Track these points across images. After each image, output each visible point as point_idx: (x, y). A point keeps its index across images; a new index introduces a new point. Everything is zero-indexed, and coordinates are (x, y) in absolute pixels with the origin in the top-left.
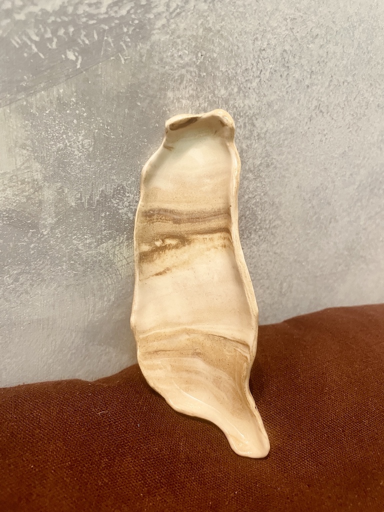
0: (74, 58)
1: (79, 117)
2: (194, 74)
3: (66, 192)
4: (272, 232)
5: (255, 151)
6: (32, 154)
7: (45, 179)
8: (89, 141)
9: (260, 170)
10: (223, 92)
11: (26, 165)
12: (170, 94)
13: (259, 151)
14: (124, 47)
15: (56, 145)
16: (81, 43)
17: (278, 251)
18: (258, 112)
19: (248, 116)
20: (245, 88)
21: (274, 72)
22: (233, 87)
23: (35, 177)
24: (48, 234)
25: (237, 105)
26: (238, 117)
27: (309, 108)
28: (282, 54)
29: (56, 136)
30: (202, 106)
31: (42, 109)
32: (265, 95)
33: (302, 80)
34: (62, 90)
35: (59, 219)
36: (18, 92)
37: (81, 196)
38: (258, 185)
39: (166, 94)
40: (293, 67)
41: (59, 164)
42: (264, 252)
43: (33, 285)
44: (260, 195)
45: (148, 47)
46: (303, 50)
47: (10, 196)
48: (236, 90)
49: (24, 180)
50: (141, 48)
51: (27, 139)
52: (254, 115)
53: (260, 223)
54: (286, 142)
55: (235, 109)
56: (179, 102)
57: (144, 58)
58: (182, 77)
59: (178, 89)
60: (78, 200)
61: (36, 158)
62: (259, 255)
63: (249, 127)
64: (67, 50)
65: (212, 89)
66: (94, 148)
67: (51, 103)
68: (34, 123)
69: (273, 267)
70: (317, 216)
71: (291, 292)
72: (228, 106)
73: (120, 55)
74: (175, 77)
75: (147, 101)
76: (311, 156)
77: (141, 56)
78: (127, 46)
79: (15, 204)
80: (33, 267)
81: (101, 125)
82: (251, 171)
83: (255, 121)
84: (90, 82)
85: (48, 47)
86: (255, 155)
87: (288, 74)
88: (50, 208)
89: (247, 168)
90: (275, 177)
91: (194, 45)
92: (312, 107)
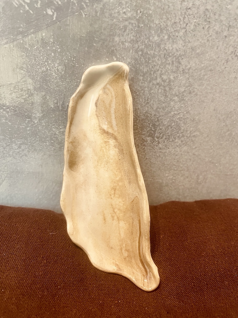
0: (51, 13)
1: (55, 51)
2: (134, 25)
3: (48, 98)
4: (192, 139)
5: (180, 81)
6: (27, 73)
7: (35, 89)
8: (62, 67)
9: (184, 95)
10: (156, 38)
11: (23, 80)
12: (117, 39)
13: (184, 82)
14: (85, 6)
15: (40, 68)
16: (56, 4)
17: (196, 153)
18: (184, 53)
19: (175, 56)
20: (173, 36)
21: (197, 25)
22: (164, 35)
23: (29, 88)
24: (37, 123)
25: (167, 48)
26: (168, 57)
27: (226, 53)
28: (204, 12)
29: (41, 63)
30: (141, 47)
31: (32, 46)
32: (189, 42)
33: (221, 32)
34: (44, 34)
35: (44, 115)
36: (18, 34)
37: (57, 101)
38: (182, 106)
39: (113, 39)
40: (213, 22)
41: (43, 81)
42: (185, 153)
43: (29, 152)
44: (183, 113)
45: (101, 6)
46: (222, 9)
47: (14, 98)
48: (166, 37)
49: (22, 89)
50: (96, 7)
51: (24, 64)
52: (180, 56)
53: (183, 132)
54: (206, 77)
55: (165, 51)
56: (123, 44)
57: (98, 14)
58: (125, 27)
59: (123, 36)
60: (55, 104)
61: (29, 76)
62: (181, 154)
63: (176, 64)
64: (47, 8)
65: (148, 36)
66: (65, 72)
67: (38, 42)
68: (27, 54)
69: (192, 164)
70: (229, 132)
71: (205, 182)
72: (160, 48)
73: (82, 11)
74: (120, 27)
75: (101, 43)
76: (227, 89)
77: (96, 12)
78: (86, 6)
79: (17, 103)
80: (29, 141)
81: (70, 57)
82: (177, 96)
83: (181, 60)
84: (62, 29)
85: (35, 6)
86: (180, 84)
87: (209, 27)
88: (38, 107)
89: (174, 93)
90: (196, 101)
91: (134, 4)
92: (229, 53)
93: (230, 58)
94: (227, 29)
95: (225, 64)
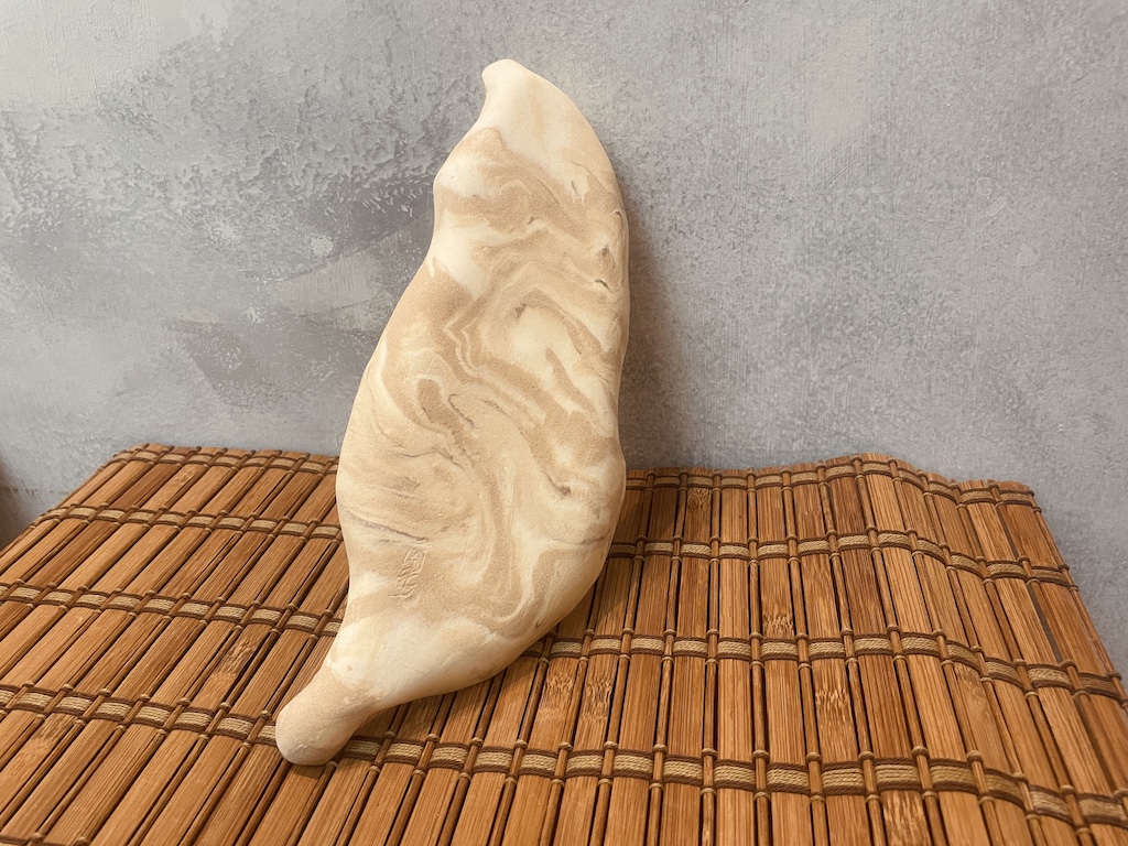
0: (407, 210)
31: (387, 251)
34: (401, 235)
51: (379, 273)
64: (401, 205)
67: (394, 245)
68: (383, 262)
85: (387, 205)
92: (667, 228)
93: (671, 237)
94: (649, 196)
95: (666, 246)
